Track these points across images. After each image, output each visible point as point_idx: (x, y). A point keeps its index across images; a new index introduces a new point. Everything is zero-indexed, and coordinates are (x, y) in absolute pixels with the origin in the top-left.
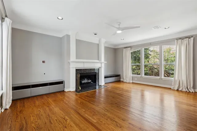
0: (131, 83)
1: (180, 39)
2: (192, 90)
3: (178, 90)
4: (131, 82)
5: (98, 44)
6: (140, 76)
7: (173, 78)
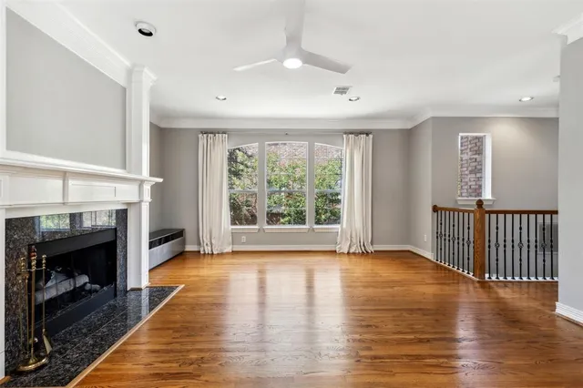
0: (228, 253)
1: (351, 133)
2: (370, 249)
3: (348, 253)
4: (229, 249)
5: (124, 90)
6: (256, 227)
7: (338, 226)
